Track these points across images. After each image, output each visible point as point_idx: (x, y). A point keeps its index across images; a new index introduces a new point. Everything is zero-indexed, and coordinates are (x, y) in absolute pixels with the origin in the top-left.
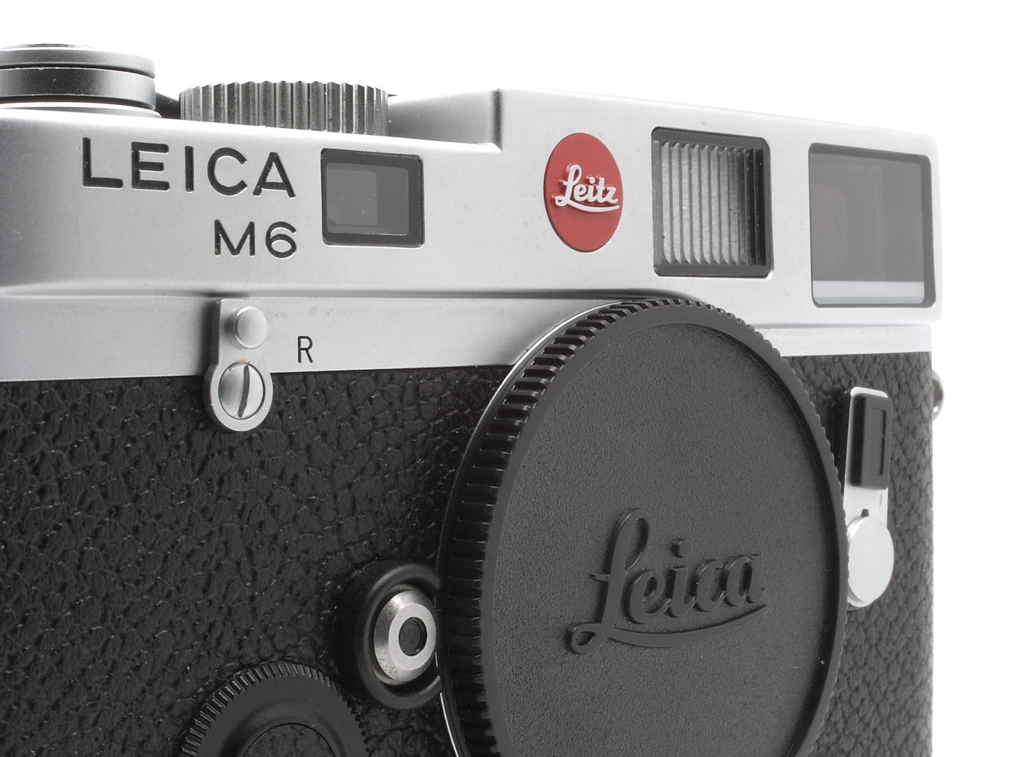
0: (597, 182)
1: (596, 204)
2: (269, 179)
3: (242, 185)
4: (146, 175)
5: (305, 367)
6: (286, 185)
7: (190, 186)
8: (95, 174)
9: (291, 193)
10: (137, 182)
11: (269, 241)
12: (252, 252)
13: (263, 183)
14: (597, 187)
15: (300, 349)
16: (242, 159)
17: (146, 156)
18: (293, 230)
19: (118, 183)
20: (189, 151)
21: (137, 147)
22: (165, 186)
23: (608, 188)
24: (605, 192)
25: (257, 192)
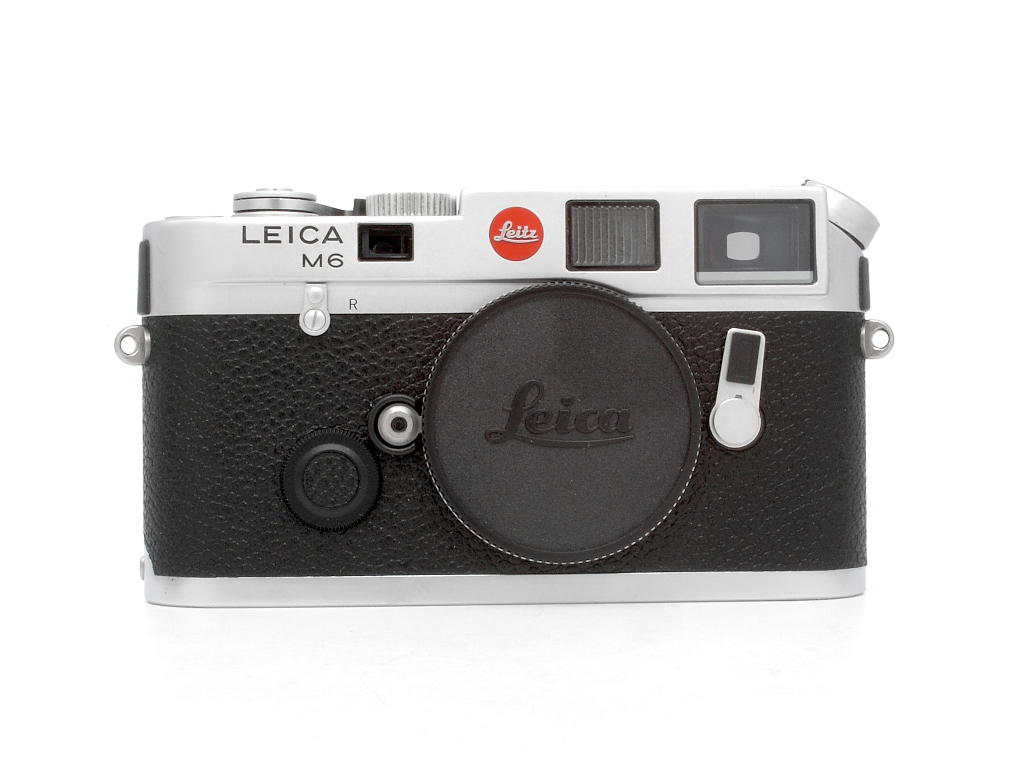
0: (523, 229)
1: (522, 239)
2: (330, 237)
3: (316, 240)
4: (270, 238)
5: (353, 311)
6: (338, 238)
7: (291, 241)
8: (247, 239)
9: (341, 242)
10: (266, 241)
11: (329, 261)
12: (321, 266)
13: (327, 238)
14: (523, 231)
15: (351, 304)
16: (317, 230)
17: (270, 231)
18: (342, 256)
19: (258, 242)
20: (291, 228)
21: (266, 228)
22: (279, 242)
23: (531, 231)
24: (529, 233)
25: (324, 242)
